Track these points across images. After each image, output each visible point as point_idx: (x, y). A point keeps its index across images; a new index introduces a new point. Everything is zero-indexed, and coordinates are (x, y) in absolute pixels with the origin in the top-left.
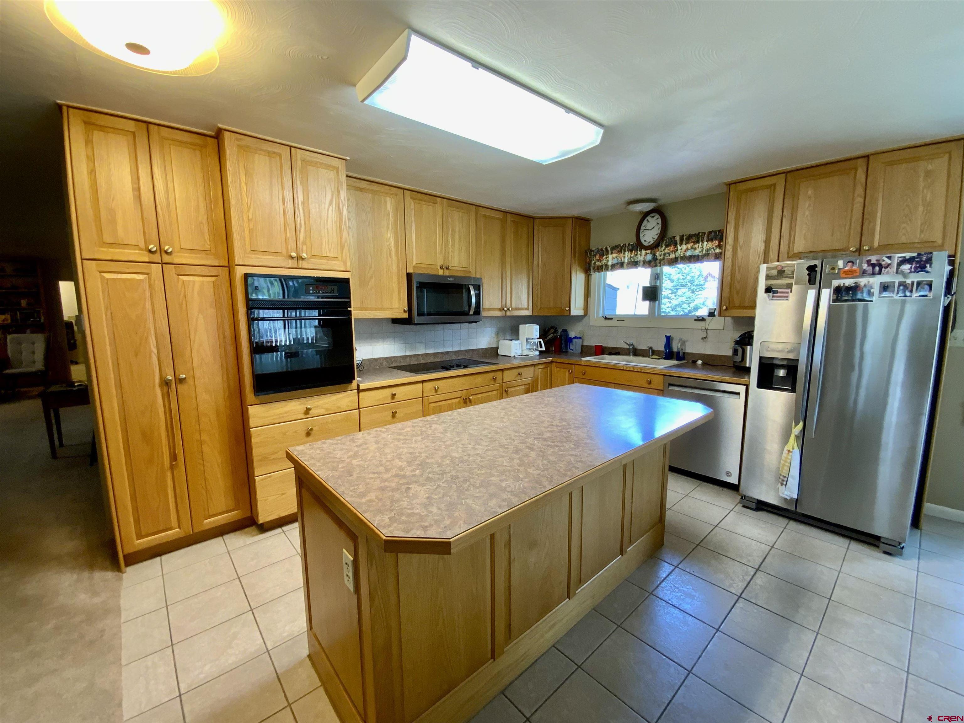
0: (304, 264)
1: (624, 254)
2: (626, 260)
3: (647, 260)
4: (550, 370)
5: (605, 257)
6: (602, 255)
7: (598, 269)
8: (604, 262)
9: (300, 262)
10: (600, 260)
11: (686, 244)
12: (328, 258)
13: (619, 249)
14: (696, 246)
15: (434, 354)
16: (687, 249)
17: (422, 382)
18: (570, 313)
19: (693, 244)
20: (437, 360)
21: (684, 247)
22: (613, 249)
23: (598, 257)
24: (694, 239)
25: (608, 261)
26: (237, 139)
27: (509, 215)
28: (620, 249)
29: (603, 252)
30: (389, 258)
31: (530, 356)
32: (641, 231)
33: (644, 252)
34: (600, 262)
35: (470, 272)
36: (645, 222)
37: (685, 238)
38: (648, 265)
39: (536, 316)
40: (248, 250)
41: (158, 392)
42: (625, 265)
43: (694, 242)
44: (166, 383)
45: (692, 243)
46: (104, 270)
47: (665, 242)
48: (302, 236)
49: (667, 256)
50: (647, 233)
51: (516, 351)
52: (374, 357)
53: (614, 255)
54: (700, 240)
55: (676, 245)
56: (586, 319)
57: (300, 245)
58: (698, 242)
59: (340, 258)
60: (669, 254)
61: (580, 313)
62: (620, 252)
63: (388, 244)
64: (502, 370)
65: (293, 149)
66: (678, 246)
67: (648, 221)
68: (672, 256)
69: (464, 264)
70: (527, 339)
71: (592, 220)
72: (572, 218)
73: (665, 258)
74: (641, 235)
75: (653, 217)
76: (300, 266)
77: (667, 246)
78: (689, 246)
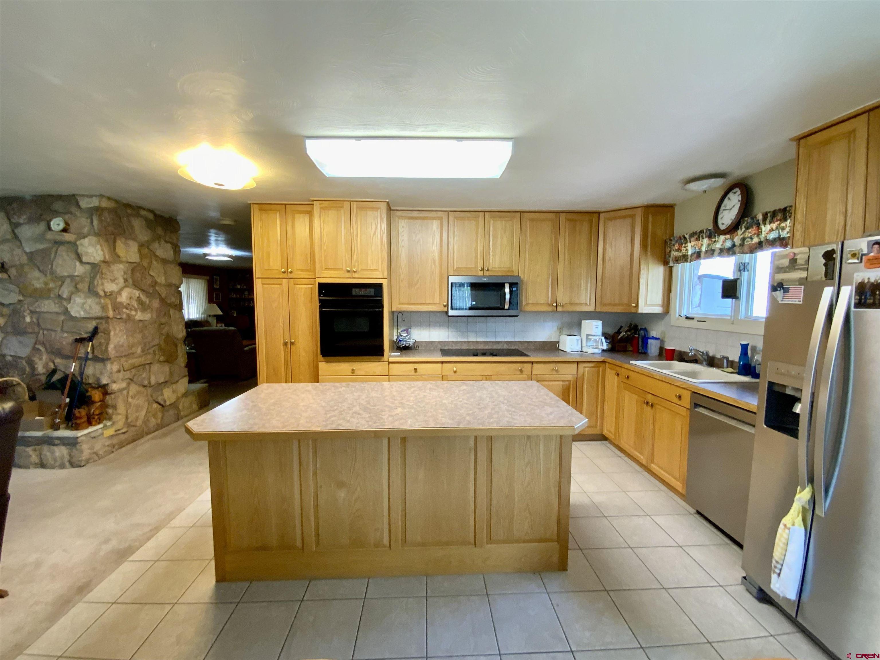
0: (356, 275)
1: (702, 241)
2: (704, 249)
3: (726, 247)
4: (602, 370)
5: (683, 245)
6: (681, 245)
7: (677, 261)
8: (684, 251)
9: (353, 274)
10: (679, 250)
11: (770, 223)
12: (372, 270)
13: (696, 237)
14: (783, 225)
15: (484, 342)
16: (772, 230)
17: (442, 363)
18: (637, 310)
19: (779, 222)
20: (487, 347)
21: (768, 227)
22: (692, 235)
23: (677, 247)
24: (779, 216)
25: (687, 250)
26: (320, 204)
27: (563, 216)
28: (698, 235)
29: (683, 240)
30: (433, 266)
31: (588, 353)
32: (720, 212)
33: (722, 237)
34: (681, 252)
35: (513, 271)
36: (726, 201)
37: (769, 215)
38: (726, 254)
39: (600, 312)
40: (324, 268)
41: (282, 348)
42: (702, 255)
43: (780, 220)
44: (285, 344)
45: (777, 221)
46: (265, 283)
47: (746, 223)
48: (355, 257)
49: (748, 241)
50: (725, 212)
51: (572, 347)
52: (431, 340)
53: (693, 243)
54: (788, 217)
55: (758, 225)
56: (667, 318)
57: (353, 262)
58: (785, 220)
59: (380, 270)
60: (752, 239)
61: (658, 310)
62: (698, 239)
63: (433, 255)
64: (532, 363)
65: (351, 202)
66: (763, 227)
67: (729, 199)
68: (756, 240)
69: (507, 265)
70: (588, 335)
71: (675, 205)
72: (642, 207)
73: (746, 243)
74: (720, 216)
75: (735, 193)
76: (353, 277)
77: (747, 228)
78: (774, 226)
